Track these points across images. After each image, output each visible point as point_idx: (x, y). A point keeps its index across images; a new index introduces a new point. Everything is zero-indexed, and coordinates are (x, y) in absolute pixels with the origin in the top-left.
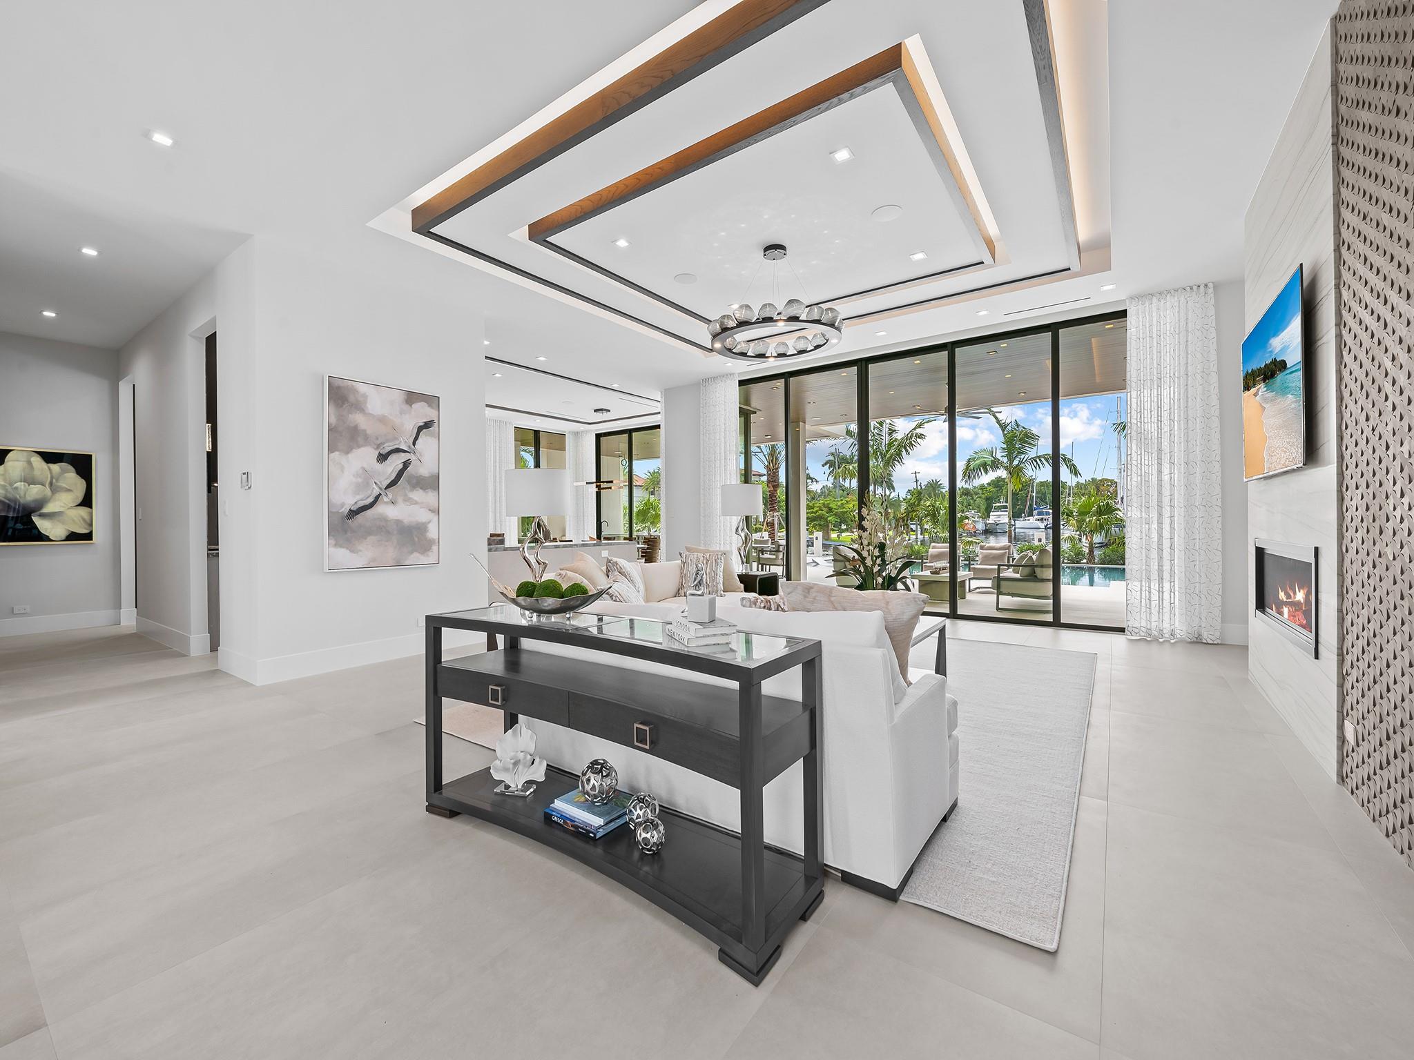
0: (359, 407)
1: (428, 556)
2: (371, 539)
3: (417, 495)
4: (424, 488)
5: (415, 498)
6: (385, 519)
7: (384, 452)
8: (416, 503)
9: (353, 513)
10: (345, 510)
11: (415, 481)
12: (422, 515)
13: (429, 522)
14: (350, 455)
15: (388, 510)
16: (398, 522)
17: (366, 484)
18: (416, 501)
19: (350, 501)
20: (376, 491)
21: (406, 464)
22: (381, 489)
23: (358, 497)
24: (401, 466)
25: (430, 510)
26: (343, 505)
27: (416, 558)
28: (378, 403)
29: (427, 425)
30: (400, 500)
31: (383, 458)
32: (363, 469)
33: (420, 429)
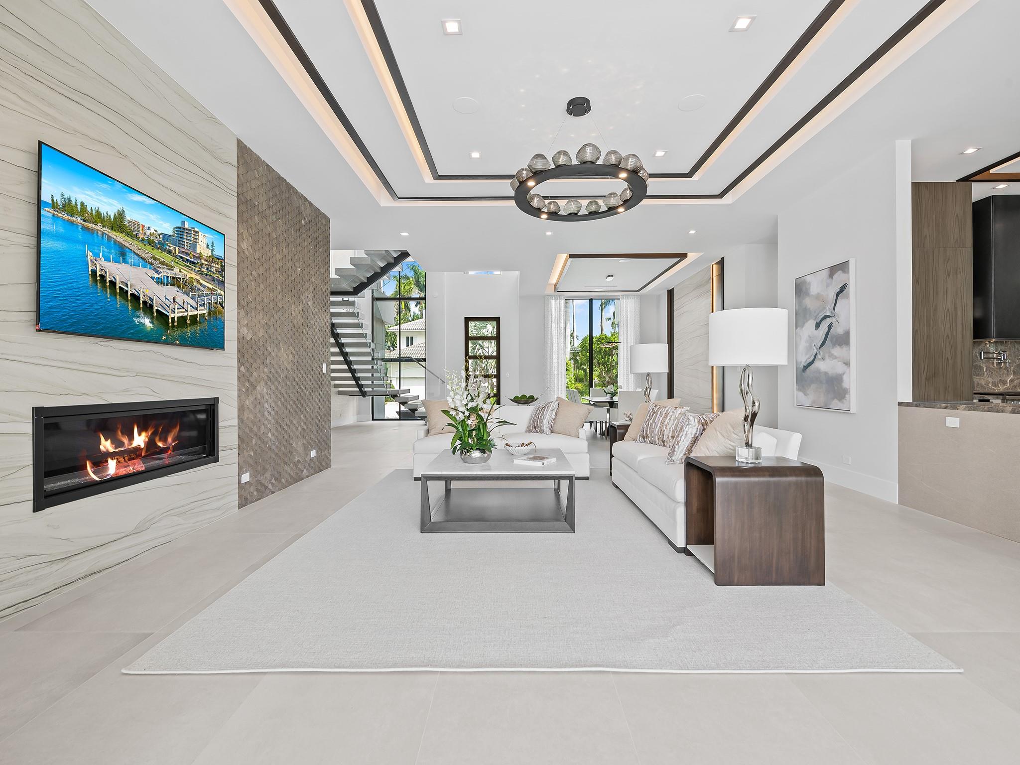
0: (807, 294)
1: (843, 403)
2: (813, 386)
3: (837, 351)
4: (840, 345)
5: (835, 354)
6: (818, 371)
7: (818, 321)
8: (836, 358)
9: (806, 368)
10: (802, 366)
11: (834, 340)
12: (839, 368)
13: (844, 374)
14: (803, 329)
15: (820, 365)
16: (826, 373)
17: (810, 347)
18: (835, 356)
19: (804, 359)
20: (815, 351)
21: (830, 327)
22: (817, 349)
23: (807, 357)
24: (827, 329)
25: (844, 363)
26: (801, 363)
27: (835, 404)
28: (816, 286)
29: (842, 289)
30: (827, 357)
31: (818, 325)
32: (809, 336)
33: (838, 294)
